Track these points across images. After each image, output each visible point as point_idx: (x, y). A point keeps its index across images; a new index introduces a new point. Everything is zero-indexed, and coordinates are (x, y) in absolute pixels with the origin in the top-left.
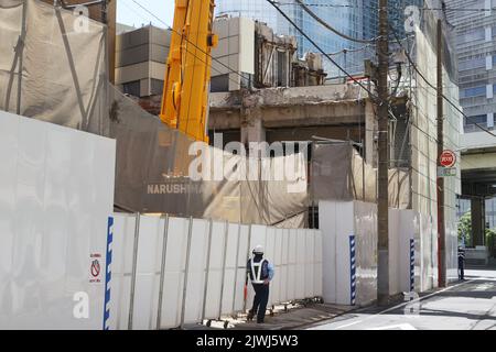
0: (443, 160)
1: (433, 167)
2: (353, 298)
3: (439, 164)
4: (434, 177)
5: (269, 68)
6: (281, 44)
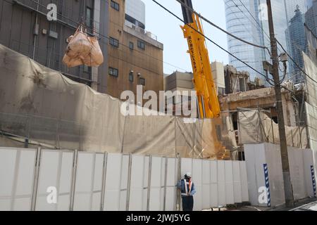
2: (269, 203)
5: (235, 86)
6: (241, 74)
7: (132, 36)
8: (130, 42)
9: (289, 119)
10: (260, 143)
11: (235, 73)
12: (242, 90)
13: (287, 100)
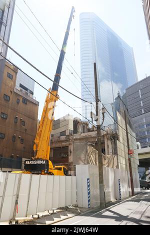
0: (130, 153)
1: (127, 155)
2: (89, 205)
3: (128, 154)
4: (127, 158)
5: (80, 130)
6: (84, 123)
7: (19, 95)
8: (17, 99)
9: (108, 150)
10: (86, 164)
11: (80, 122)
12: (84, 132)
13: (108, 139)
